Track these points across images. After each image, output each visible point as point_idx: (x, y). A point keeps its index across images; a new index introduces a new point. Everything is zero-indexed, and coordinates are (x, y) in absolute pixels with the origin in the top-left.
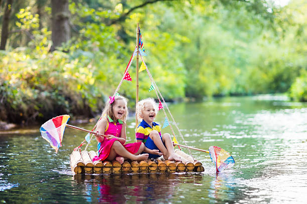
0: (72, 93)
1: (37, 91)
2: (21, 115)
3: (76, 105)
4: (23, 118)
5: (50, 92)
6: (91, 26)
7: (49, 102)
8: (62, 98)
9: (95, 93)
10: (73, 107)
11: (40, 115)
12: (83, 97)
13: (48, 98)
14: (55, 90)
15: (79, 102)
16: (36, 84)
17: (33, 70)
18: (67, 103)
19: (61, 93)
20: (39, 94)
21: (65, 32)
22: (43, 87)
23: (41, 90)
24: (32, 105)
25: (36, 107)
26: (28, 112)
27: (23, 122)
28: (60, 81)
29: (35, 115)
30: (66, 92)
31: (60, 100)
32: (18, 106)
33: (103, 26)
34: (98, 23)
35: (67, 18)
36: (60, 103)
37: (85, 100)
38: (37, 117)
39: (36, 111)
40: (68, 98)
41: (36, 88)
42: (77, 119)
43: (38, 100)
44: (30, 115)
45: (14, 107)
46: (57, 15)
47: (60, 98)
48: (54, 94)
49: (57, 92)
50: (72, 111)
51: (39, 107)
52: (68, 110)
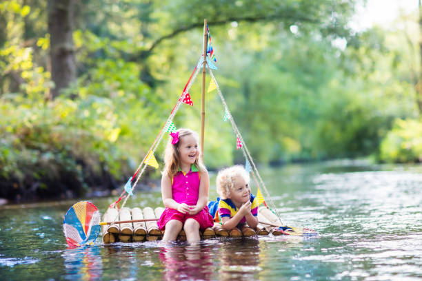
0: (86, 155)
1: (36, 153)
2: (15, 186)
3: (91, 171)
4: (18, 191)
5: (55, 154)
6: (102, 64)
7: (54, 167)
8: (71, 162)
9: (117, 155)
10: (88, 174)
11: (43, 186)
12: (101, 159)
13: (52, 161)
14: (61, 151)
15: (96, 168)
16: (35, 144)
17: (30, 121)
18: (79, 168)
19: (69, 155)
20: (39, 156)
21: (69, 71)
22: (44, 146)
23: (42, 151)
24: (30, 172)
25: (35, 175)
26: (25, 182)
27: (19, 197)
28: (68, 138)
29: (35, 186)
30: (77, 153)
31: (69, 165)
32: (11, 174)
33: (121, 63)
34: (114, 59)
35: (71, 52)
36: (69, 168)
37: (102, 164)
38: (38, 189)
39: (36, 180)
40: (81, 162)
41: (34, 148)
42: (94, 190)
43: (38, 165)
44: (28, 187)
45: (6, 175)
46: (57, 47)
47: (69, 161)
48: (60, 156)
49: (64, 153)
50: (86, 181)
51: (41, 175)
52: (81, 179)
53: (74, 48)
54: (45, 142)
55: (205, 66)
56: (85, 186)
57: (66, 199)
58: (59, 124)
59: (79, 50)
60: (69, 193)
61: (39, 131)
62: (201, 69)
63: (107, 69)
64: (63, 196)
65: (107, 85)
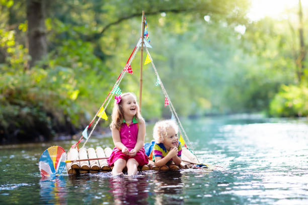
0: (54, 109)
1: (17, 107)
2: (2, 132)
3: (58, 122)
4: (4, 136)
5: (31, 108)
6: (66, 43)
7: (30, 119)
8: (43, 114)
9: (77, 109)
10: (55, 124)
11: (22, 132)
12: (65, 113)
13: (29, 114)
14: (35, 107)
15: (61, 119)
16: (17, 101)
17: (13, 84)
18: (48, 119)
19: (41, 109)
20: (20, 110)
21: (42, 48)
22: (23, 103)
23: (22, 107)
24: (13, 122)
25: (16, 124)
26: (9, 128)
27: (4, 140)
28: (41, 97)
29: (16, 132)
30: (47, 108)
31: (41, 117)
33: (80, 43)
34: (75, 40)
35: (43, 34)
36: (41, 119)
37: (66, 116)
38: (19, 134)
39: (17, 128)
40: (50, 114)
41: (16, 104)
42: (59, 136)
43: (18, 116)
44: (11, 132)
46: (33, 30)
47: (41, 114)
48: (35, 110)
49: (38, 108)
50: (54, 128)
51: (20, 123)
52: (50, 127)
53: (46, 31)
54: (24, 99)
55: (142, 45)
56: (53, 132)
57: (39, 142)
58: (34, 86)
59: (49, 33)
60: (41, 138)
61: (19, 92)
62: (140, 47)
63: (70, 47)
64: (37, 140)
65: (69, 59)
